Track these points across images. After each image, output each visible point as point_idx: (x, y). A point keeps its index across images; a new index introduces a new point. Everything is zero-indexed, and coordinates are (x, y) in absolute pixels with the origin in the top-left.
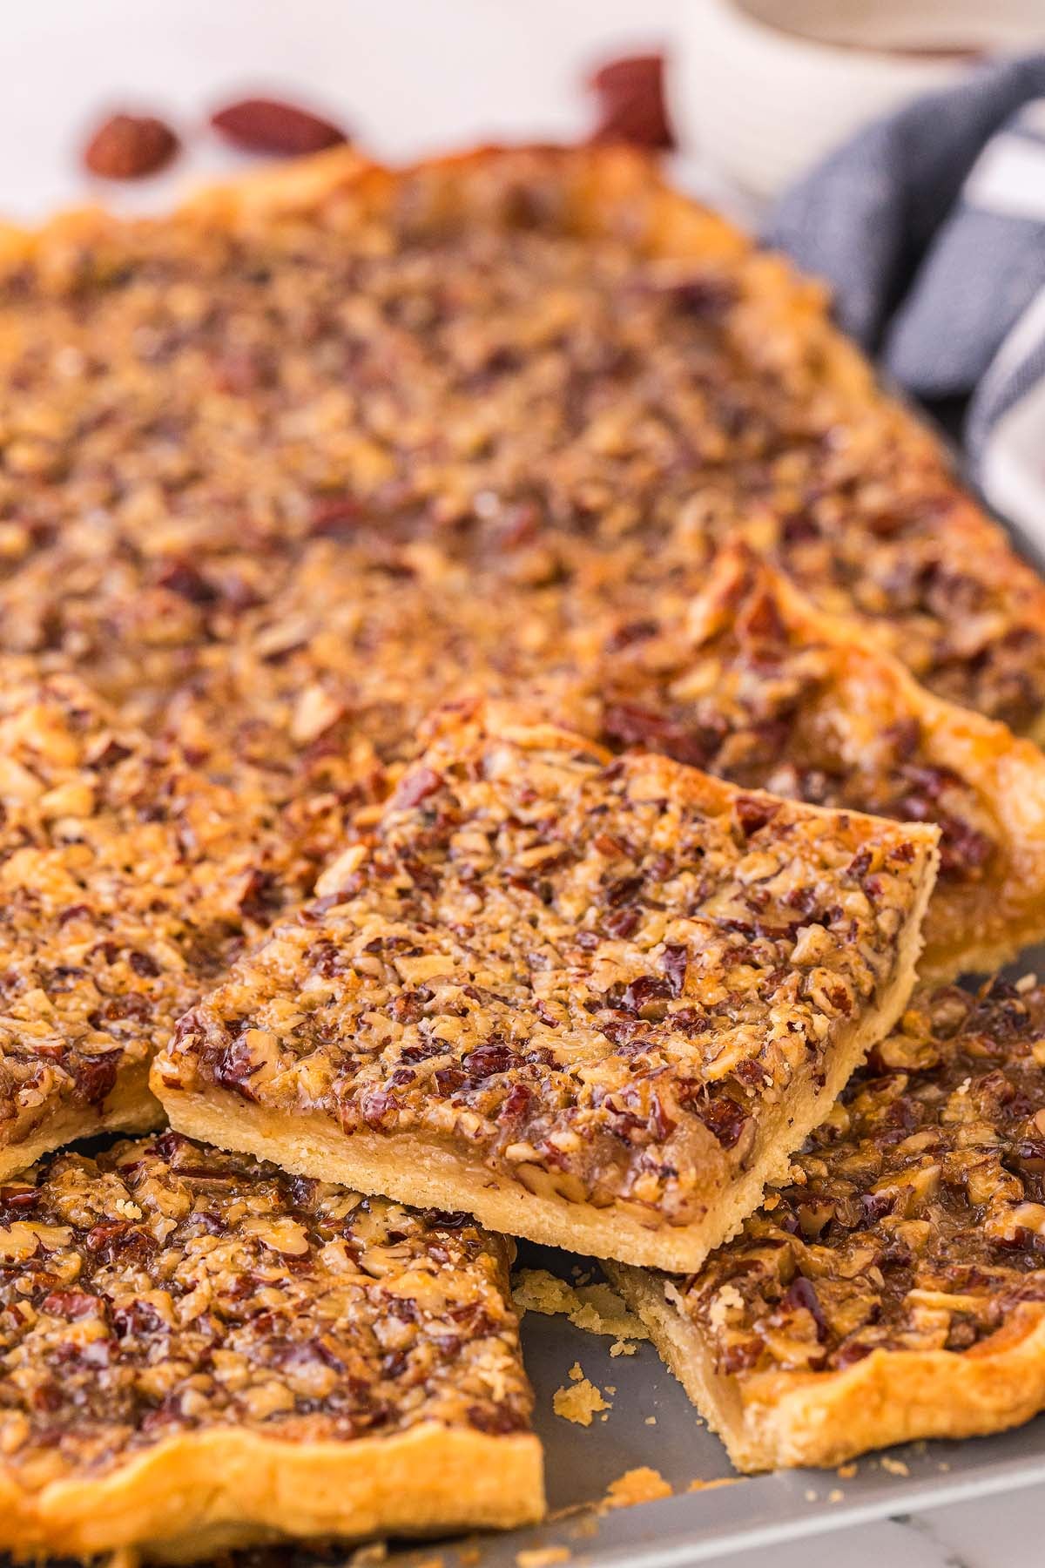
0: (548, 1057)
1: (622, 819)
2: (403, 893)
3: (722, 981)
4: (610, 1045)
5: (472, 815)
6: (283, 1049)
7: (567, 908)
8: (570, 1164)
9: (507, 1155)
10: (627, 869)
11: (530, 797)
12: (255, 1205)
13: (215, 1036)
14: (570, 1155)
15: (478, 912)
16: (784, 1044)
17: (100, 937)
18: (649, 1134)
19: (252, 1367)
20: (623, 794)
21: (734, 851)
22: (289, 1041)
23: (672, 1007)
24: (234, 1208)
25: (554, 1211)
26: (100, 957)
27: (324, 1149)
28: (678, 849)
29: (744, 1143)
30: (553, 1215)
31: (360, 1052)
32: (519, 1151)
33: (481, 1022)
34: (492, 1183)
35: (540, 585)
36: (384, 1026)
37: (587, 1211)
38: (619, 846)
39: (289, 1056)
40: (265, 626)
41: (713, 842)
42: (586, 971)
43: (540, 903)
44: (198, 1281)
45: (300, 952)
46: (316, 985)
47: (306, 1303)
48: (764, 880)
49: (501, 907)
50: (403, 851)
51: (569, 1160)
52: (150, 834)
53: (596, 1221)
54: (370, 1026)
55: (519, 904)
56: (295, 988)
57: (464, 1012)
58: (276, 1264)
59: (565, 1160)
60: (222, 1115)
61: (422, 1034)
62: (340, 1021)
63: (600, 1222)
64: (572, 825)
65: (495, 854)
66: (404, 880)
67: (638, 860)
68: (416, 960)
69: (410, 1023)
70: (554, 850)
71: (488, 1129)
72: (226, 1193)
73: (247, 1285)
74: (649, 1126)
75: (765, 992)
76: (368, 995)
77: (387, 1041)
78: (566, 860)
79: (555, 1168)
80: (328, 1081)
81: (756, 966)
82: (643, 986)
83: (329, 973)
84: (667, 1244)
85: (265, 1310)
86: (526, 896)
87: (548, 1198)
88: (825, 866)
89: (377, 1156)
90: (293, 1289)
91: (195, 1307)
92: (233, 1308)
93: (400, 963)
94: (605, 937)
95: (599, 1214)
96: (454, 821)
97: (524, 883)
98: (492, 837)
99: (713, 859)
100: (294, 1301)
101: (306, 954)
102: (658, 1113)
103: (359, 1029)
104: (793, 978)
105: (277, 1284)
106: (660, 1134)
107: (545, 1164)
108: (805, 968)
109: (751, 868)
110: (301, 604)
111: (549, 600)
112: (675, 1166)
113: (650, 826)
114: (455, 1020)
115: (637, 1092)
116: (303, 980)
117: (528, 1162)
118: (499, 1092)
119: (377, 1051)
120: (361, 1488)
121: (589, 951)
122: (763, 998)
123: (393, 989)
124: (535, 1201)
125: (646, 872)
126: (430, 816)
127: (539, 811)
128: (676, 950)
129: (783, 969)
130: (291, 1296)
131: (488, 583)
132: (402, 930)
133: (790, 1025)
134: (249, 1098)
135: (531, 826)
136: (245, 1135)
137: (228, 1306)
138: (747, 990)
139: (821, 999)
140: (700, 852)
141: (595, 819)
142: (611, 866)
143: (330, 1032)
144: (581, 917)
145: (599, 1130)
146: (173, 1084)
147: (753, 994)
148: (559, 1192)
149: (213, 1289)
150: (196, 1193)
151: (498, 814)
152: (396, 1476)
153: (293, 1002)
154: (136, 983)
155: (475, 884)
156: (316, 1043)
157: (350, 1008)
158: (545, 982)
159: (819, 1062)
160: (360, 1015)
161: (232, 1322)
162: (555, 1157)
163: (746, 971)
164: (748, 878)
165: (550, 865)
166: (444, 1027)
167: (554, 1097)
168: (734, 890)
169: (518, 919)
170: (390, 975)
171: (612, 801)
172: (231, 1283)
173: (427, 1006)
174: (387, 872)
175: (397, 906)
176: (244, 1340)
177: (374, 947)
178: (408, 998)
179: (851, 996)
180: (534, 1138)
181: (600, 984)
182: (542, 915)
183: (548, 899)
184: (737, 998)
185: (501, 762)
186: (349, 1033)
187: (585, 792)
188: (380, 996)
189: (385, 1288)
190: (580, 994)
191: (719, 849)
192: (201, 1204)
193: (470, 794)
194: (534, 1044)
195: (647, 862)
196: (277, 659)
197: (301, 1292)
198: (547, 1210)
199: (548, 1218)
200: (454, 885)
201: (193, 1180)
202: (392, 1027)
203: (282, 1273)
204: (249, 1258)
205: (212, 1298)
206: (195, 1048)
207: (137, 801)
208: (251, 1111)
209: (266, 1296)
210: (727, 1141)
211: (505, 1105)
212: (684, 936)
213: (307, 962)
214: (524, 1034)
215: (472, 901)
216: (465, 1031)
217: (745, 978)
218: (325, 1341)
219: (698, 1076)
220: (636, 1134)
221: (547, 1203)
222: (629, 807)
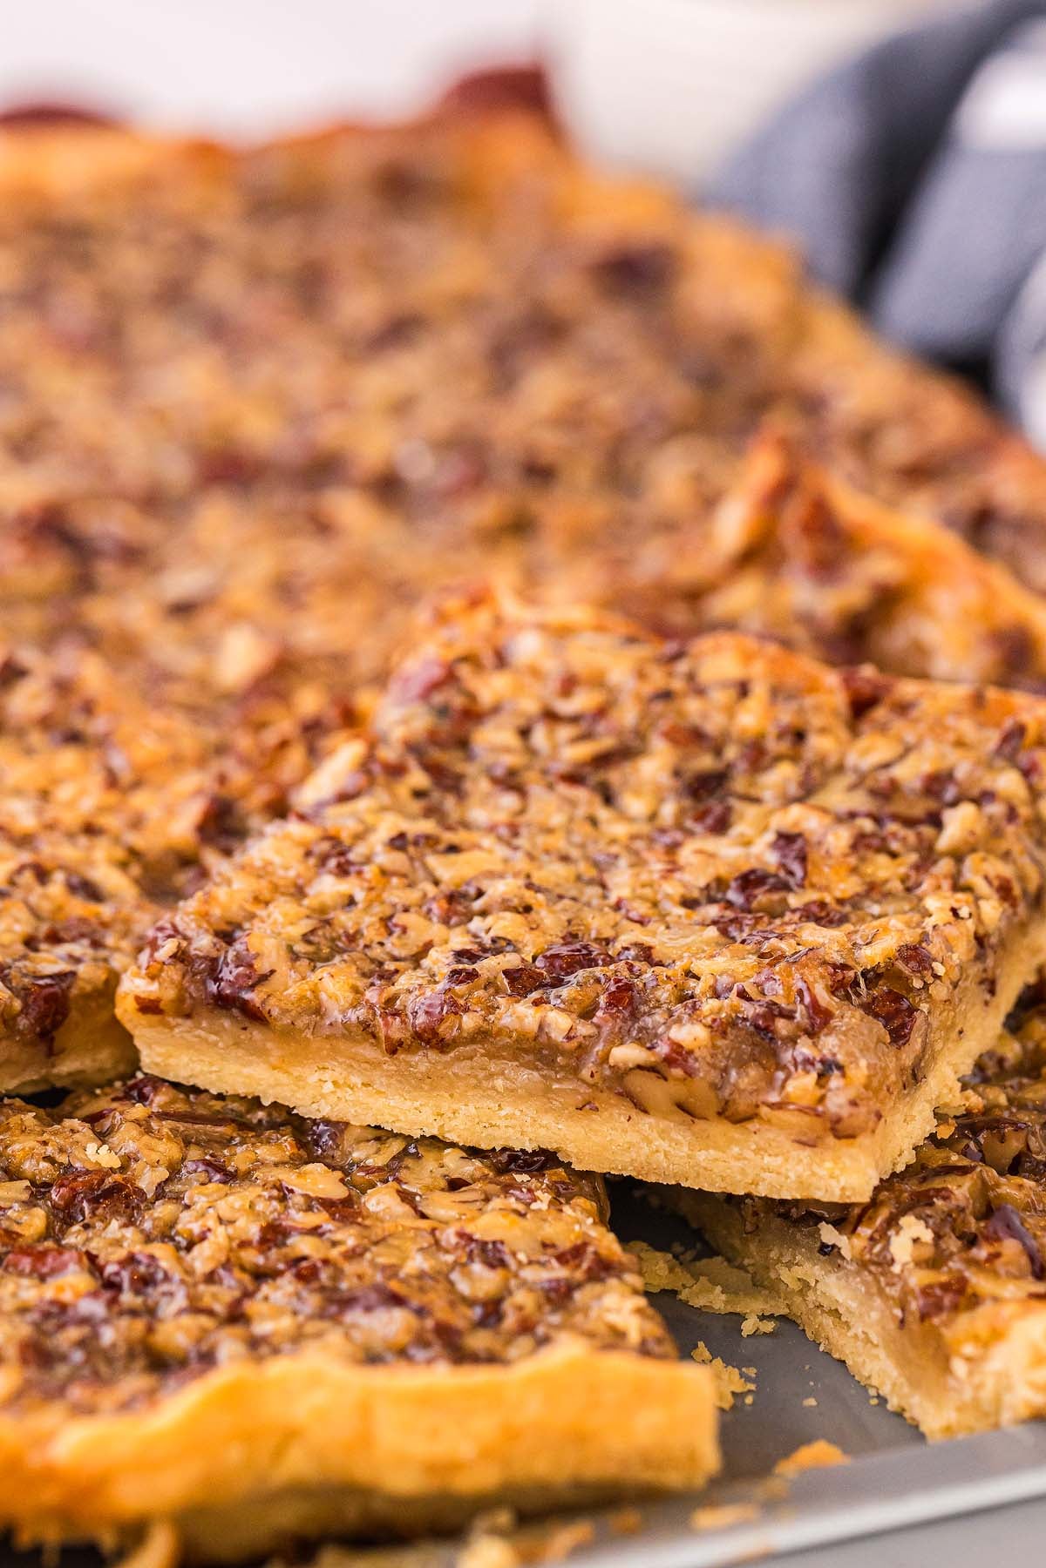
0: (647, 952)
1: (693, 706)
2: (419, 794)
3: (854, 870)
4: (724, 940)
5: (496, 709)
6: (295, 957)
7: (636, 805)
8: (697, 1065)
9: (612, 1062)
10: (705, 762)
11: (569, 685)
12: (263, 1152)
13: (203, 943)
14: (697, 1053)
15: (522, 811)
16: (951, 931)
17: (26, 857)
18: (798, 1026)
19: (301, 1318)
20: (691, 677)
21: (843, 733)
22: (300, 948)
23: (794, 901)
24: (240, 1157)
25: (674, 1135)
26: (28, 877)
27: (356, 1080)
28: (772, 731)
29: (916, 1043)
30: (671, 1140)
31: (395, 959)
32: (628, 1054)
33: (552, 920)
34: (589, 1103)
36: (421, 929)
37: (719, 1130)
38: (693, 737)
39: (304, 963)
41: (816, 721)
42: (673, 868)
43: (597, 801)
44: (209, 1230)
45: (300, 852)
46: (328, 887)
47: (358, 1250)
48: (886, 766)
49: (548, 806)
50: (412, 747)
51: (696, 1060)
52: (68, 758)
53: (732, 1141)
54: (404, 930)
55: (572, 803)
56: (299, 892)
57: (528, 909)
58: (309, 1209)
59: (691, 1061)
60: (215, 1044)
61: (475, 936)
62: (363, 926)
63: (737, 1142)
64: (628, 715)
65: (532, 752)
66: (418, 778)
67: (718, 751)
68: (453, 857)
69: (458, 925)
70: (606, 743)
71: (584, 1029)
72: (227, 1142)
73: (274, 1234)
74: (798, 1015)
75: (910, 883)
76: (397, 895)
77: (428, 946)
78: (624, 753)
79: (677, 1072)
80: (356, 990)
81: (894, 855)
82: (750, 881)
83: (343, 871)
84: (828, 1165)
85: (304, 1258)
86: (581, 794)
87: (665, 1116)
88: (960, 744)
89: (428, 1082)
90: (338, 1236)
91: (212, 1258)
92: (260, 1260)
93: (433, 861)
94: (690, 833)
95: (734, 1132)
96: (472, 715)
97: (574, 778)
98: (525, 733)
99: (818, 744)
100: (342, 1249)
101: (308, 854)
102: (807, 1000)
103: (390, 933)
104: (945, 866)
105: (315, 1231)
106: (812, 1025)
107: (663, 1068)
108: (958, 856)
109: (870, 751)
112: (840, 1058)
113: (730, 712)
114: (519, 918)
115: (777, 977)
116: (309, 882)
117: (639, 1067)
118: (591, 990)
119: (416, 959)
121: (672, 848)
122: (909, 890)
123: (431, 890)
124: (646, 1123)
125: (730, 766)
126: (443, 711)
127: (581, 702)
128: (786, 839)
129: (928, 856)
130: (334, 1244)
132: (427, 826)
133: (955, 912)
134: (255, 1016)
135: (574, 719)
136: (246, 1071)
137: (253, 1257)
138: (886, 881)
139: (982, 887)
140: (799, 736)
141: (658, 707)
142: (685, 759)
143: (352, 938)
144: (653, 817)
145: (733, 1023)
146: (149, 1007)
147: (896, 886)
148: (682, 1107)
149: (230, 1238)
150: (187, 1143)
151: (530, 706)
152: (532, 1410)
153: (300, 905)
154: (78, 907)
155: (511, 782)
156: (336, 951)
157: (378, 909)
158: (622, 882)
159: (990, 962)
160: (391, 917)
161: (261, 1276)
162: (679, 1055)
163: (882, 859)
164: (868, 762)
165: (604, 760)
166: (504, 924)
167: (664, 993)
168: (849, 778)
169: (571, 820)
170: (421, 874)
171: (678, 685)
172: (254, 1231)
173: (477, 905)
174: (396, 771)
175: (416, 806)
176: (282, 1291)
177: (399, 842)
178: (452, 898)
179: (1017, 891)
180: (647, 1039)
181: (696, 877)
182: (603, 814)
183: (608, 798)
184: (873, 889)
185: (528, 647)
186: (378, 939)
187: (641, 675)
188: (413, 896)
189: (462, 1228)
190: (672, 889)
191: (823, 731)
192: (195, 1153)
193: (490, 688)
194: (624, 940)
195: (731, 753)
196: (183, 610)
197: (349, 1238)
198: (663, 1134)
199: (665, 1145)
200: (484, 785)
201: (181, 1126)
202: (436, 930)
203: (319, 1218)
204: (275, 1204)
205: (231, 1250)
206: (180, 957)
207: (45, 723)
208: (257, 1034)
209: (302, 1245)
210: (899, 1036)
211: (603, 1000)
212: (796, 824)
213: (312, 861)
214: (608, 933)
215: (509, 801)
216: (532, 929)
217: (881, 868)
218: (394, 1286)
219: (851, 963)
220: (782, 1026)
221: (663, 1124)
222: (700, 691)
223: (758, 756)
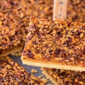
0: (63, 50)
1: (56, 26)
3: (75, 40)
9: (65, 61)
11: (45, 25)
14: (73, 60)
20: (54, 23)
23: (72, 43)
28: (63, 28)
31: (43, 52)
35: (42, 4)
40: (18, 7)
45: (31, 43)
48: (73, 30)
74: (80, 56)
79: (71, 62)
81: (77, 38)
82: (67, 42)
93: (42, 42)
94: (60, 37)
98: (43, 30)
102: (80, 54)
104: (82, 39)
110: (21, 5)
111: (43, 5)
118: (62, 54)
119: (45, 52)
121: (59, 39)
131: (37, 3)
140: (65, 28)
142: (56, 31)
144: (56, 36)
145: (75, 57)
157: (40, 48)
160: (42, 48)
166: (52, 48)
167: (67, 54)
168: (70, 31)
169: (50, 37)
173: (48, 46)
174: (35, 34)
177: (39, 41)
178: (46, 46)
186: (41, 50)
187: (51, 24)
191: (67, 28)
195: (60, 30)
196: (19, 10)
206: (27, 54)
216: (54, 48)
219: (81, 50)
222: (56, 25)
223: (62, 30)
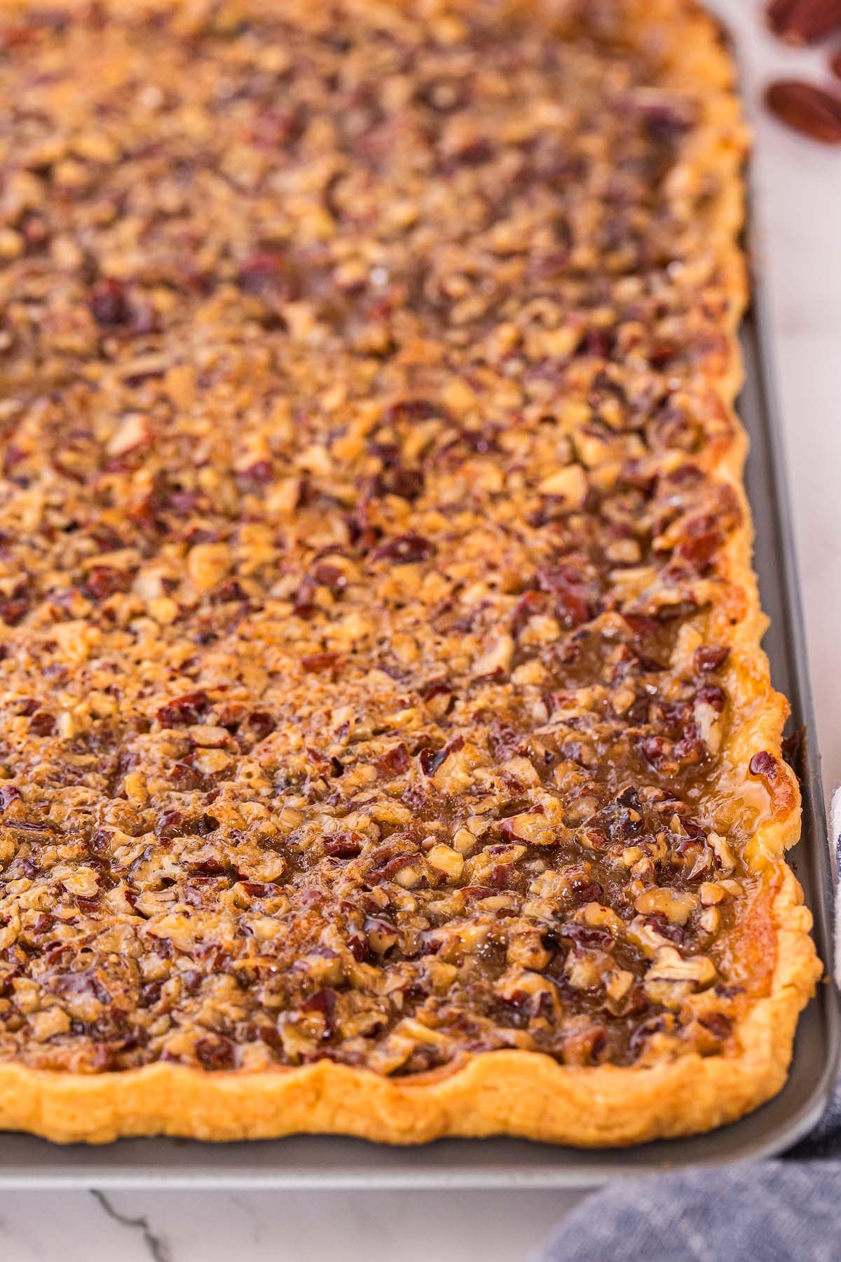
12: (62, 851)
19: (42, 993)
24: (46, 855)
44: (11, 917)
47: (89, 939)
58: (71, 904)
72: (44, 842)
73: (49, 921)
85: (58, 944)
90: (80, 926)
91: (6, 940)
92: (34, 940)
100: (81, 936)
105: (70, 922)
120: (103, 1114)
130: (80, 931)
137: (31, 937)
149: (21, 923)
150: (21, 841)
161: (32, 950)
172: (35, 918)
176: (40, 968)
189: (151, 928)
192: (24, 848)
197: (87, 928)
201: (19, 831)
203: (74, 912)
204: (51, 898)
205: (20, 930)
209: (60, 931)
218: (98, 974)
